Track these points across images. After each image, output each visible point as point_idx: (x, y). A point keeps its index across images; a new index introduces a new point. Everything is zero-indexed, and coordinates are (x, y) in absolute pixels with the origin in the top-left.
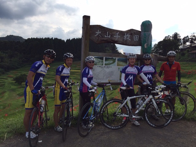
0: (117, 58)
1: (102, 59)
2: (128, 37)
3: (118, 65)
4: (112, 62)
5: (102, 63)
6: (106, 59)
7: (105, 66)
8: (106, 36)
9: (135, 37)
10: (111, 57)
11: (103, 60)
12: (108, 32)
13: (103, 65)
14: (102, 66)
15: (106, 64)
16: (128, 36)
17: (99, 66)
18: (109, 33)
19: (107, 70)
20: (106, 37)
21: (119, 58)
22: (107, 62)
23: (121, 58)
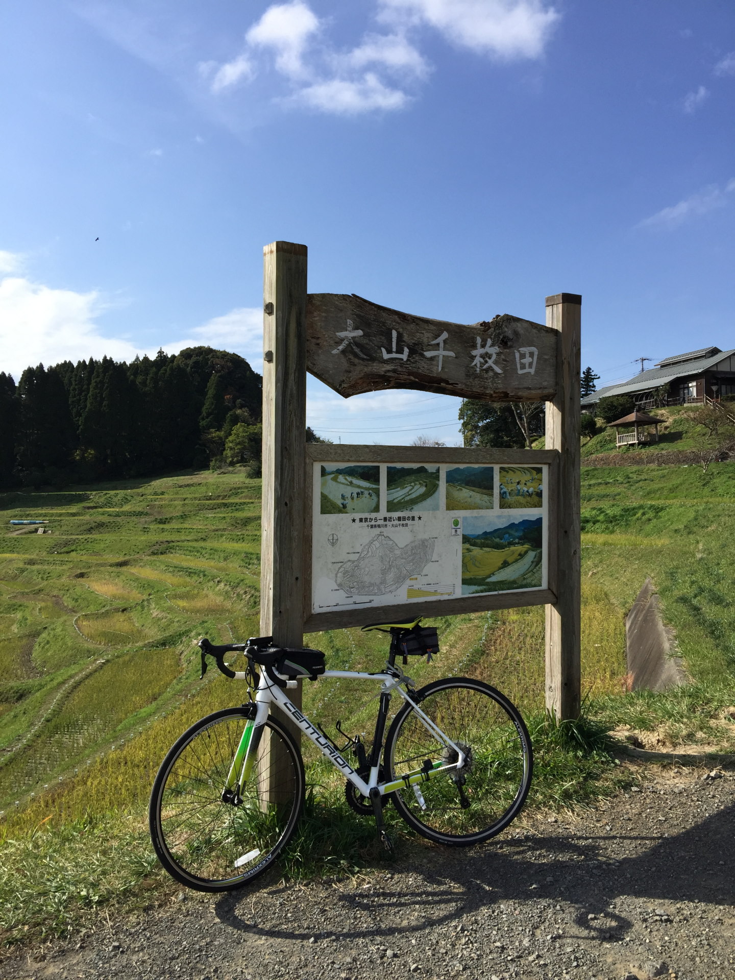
0: (444, 469)
1: (372, 475)
2: (490, 357)
3: (450, 507)
4: (423, 490)
5: (374, 497)
6: (394, 479)
7: (388, 515)
8: (389, 351)
9: (523, 356)
10: (415, 466)
11: (377, 481)
13: (377, 509)
14: (373, 515)
15: (392, 507)
16: (488, 349)
17: (357, 516)
18: (400, 336)
19: (402, 537)
20: (386, 356)
21: (452, 467)
22: (399, 494)
23: (462, 466)
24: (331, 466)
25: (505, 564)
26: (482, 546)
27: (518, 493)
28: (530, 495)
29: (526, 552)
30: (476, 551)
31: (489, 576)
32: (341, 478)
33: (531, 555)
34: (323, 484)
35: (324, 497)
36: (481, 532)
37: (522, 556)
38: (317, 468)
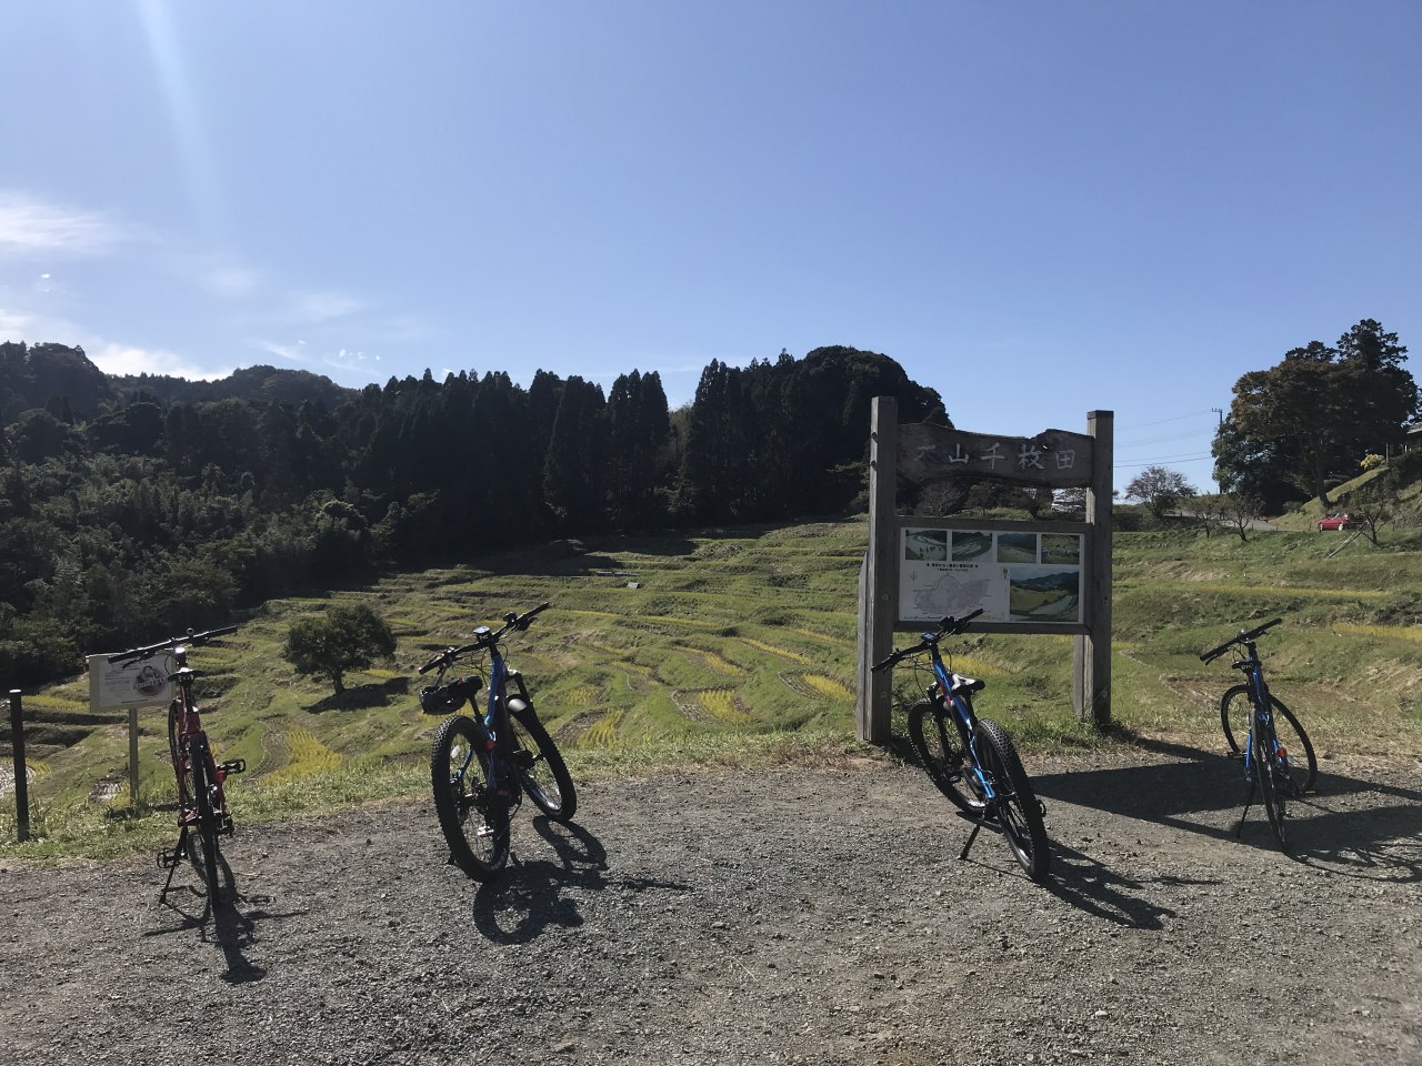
0: (996, 534)
1: (942, 537)
2: (1034, 458)
3: (999, 560)
4: (979, 548)
5: (943, 551)
6: (958, 539)
7: (953, 563)
8: (954, 457)
9: (1062, 456)
10: (973, 532)
11: (945, 541)
12: (958, 446)
13: (945, 559)
14: (942, 562)
15: (955, 557)
16: (1032, 453)
17: (931, 563)
18: (962, 448)
19: (963, 578)
20: (952, 460)
21: (1002, 533)
22: (961, 549)
23: (1010, 533)
24: (913, 530)
25: (1046, 603)
26: (1026, 588)
27: (1058, 553)
28: (1068, 555)
29: (1064, 596)
30: (1021, 591)
31: (1032, 610)
32: (919, 538)
33: (1069, 598)
34: (908, 541)
35: (907, 549)
36: (1025, 578)
37: (1060, 598)
38: (903, 531)
